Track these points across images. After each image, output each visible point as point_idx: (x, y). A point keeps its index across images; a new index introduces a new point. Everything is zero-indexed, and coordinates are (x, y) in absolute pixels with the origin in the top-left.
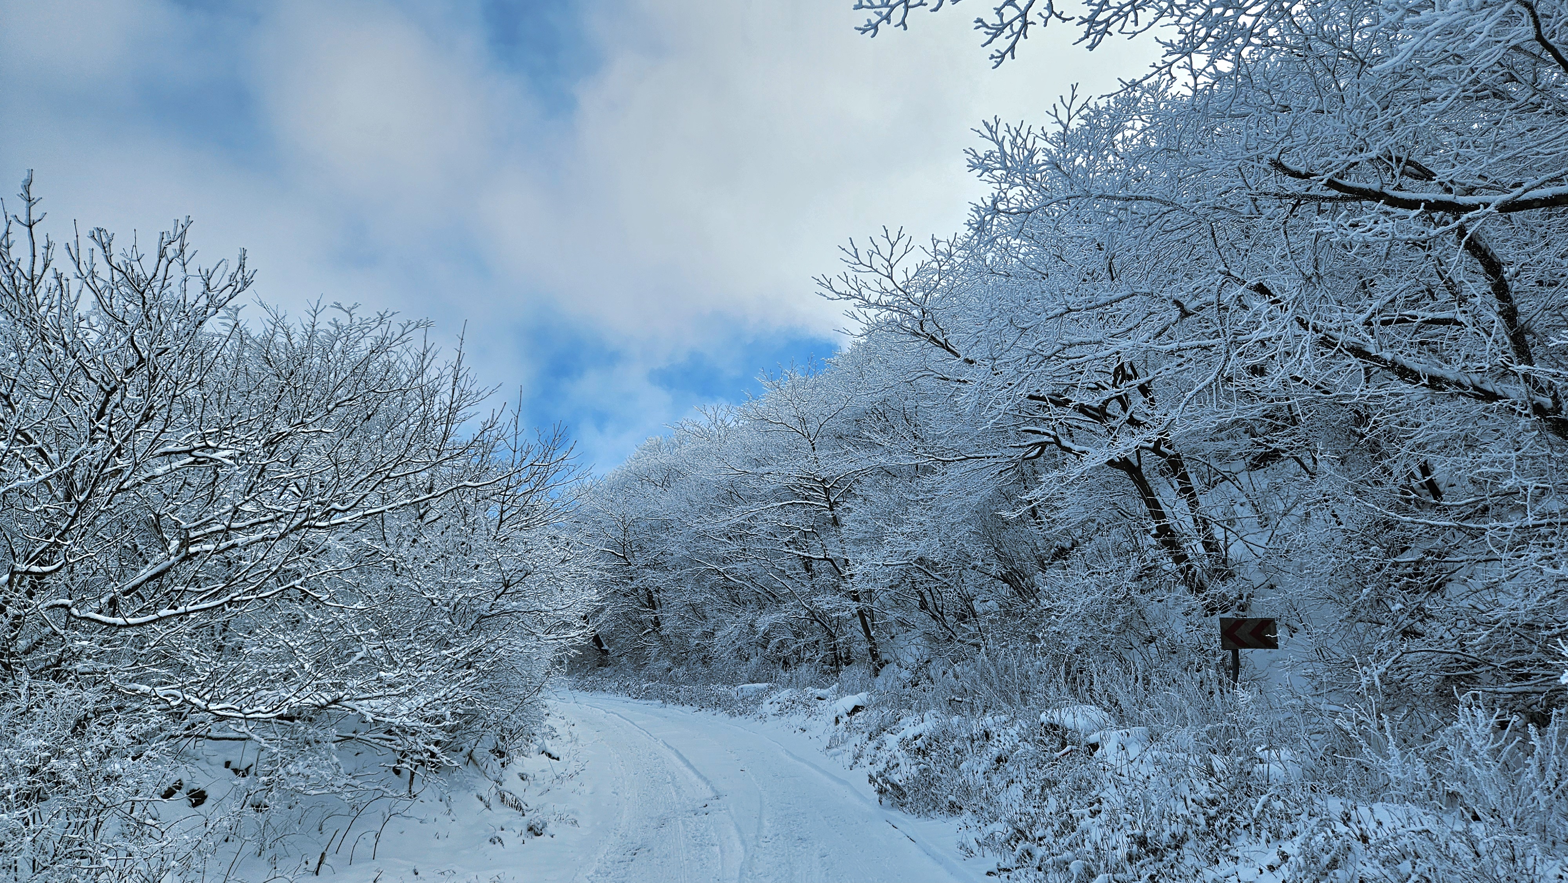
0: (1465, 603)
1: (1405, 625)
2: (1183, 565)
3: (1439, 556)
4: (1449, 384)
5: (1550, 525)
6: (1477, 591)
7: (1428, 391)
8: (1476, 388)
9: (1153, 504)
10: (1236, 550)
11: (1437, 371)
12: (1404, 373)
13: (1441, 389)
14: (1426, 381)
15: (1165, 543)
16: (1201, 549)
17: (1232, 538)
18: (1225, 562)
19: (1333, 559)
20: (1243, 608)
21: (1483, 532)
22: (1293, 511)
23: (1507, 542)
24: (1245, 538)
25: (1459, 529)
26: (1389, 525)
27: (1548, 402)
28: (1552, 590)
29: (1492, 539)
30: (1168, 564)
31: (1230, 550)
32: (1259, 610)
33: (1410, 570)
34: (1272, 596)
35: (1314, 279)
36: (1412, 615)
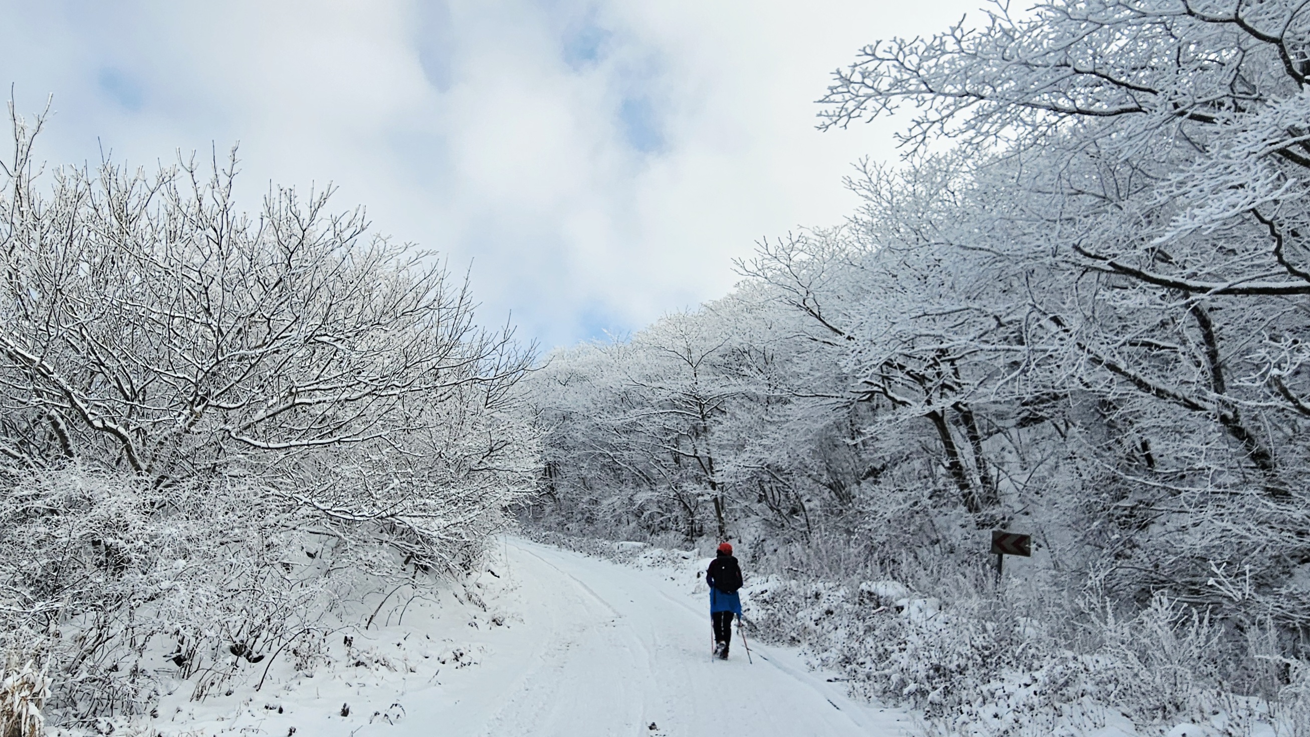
0: (1162, 539)
1: (1118, 550)
2: (966, 491)
3: (1147, 505)
4: (1168, 395)
5: (1223, 493)
6: (1170, 532)
7: (1155, 398)
8: (1185, 400)
9: (949, 445)
10: (1004, 485)
11: (1162, 387)
12: (1141, 385)
13: (1163, 398)
14: (1154, 392)
15: (954, 474)
16: (978, 482)
17: (1003, 475)
18: (995, 492)
19: (1076, 499)
20: (1004, 526)
21: (1180, 492)
22: (1047, 461)
23: (1194, 501)
24: (1013, 477)
25: (1164, 488)
26: (1115, 480)
27: (1230, 414)
28: (1220, 535)
29: (1184, 498)
30: (954, 489)
31: (1000, 484)
32: (1015, 529)
33: (1126, 512)
34: (1025, 520)
35: (1091, 320)
36: (1124, 544)
